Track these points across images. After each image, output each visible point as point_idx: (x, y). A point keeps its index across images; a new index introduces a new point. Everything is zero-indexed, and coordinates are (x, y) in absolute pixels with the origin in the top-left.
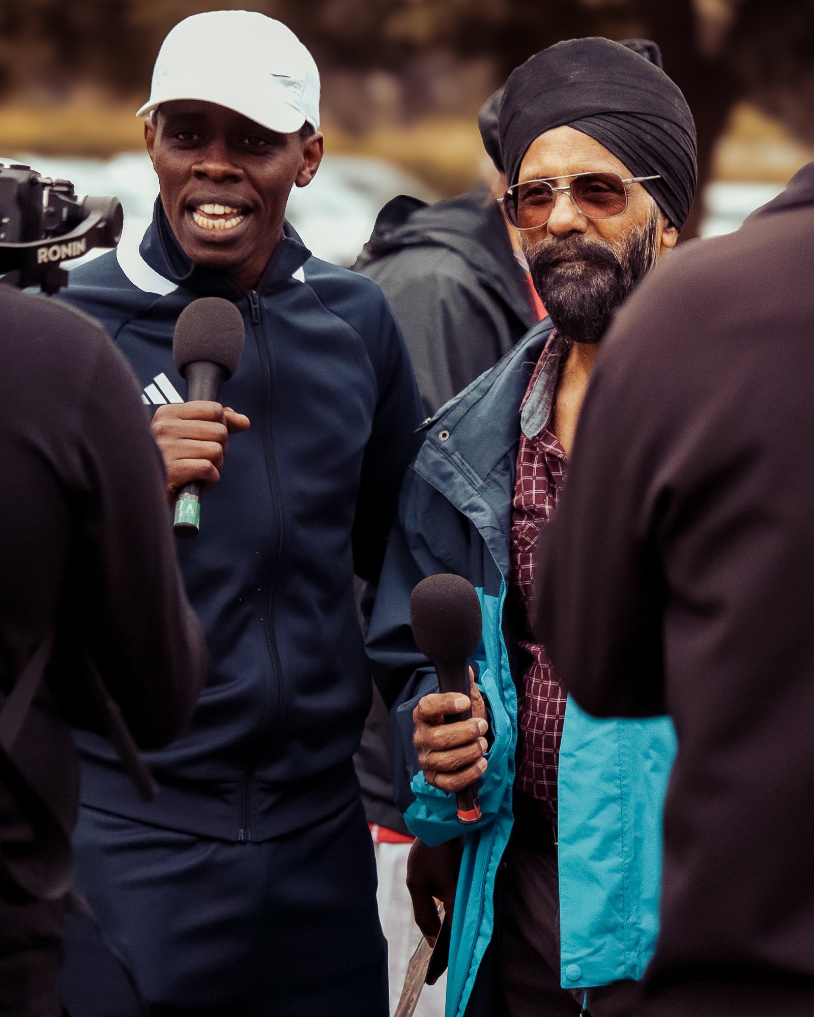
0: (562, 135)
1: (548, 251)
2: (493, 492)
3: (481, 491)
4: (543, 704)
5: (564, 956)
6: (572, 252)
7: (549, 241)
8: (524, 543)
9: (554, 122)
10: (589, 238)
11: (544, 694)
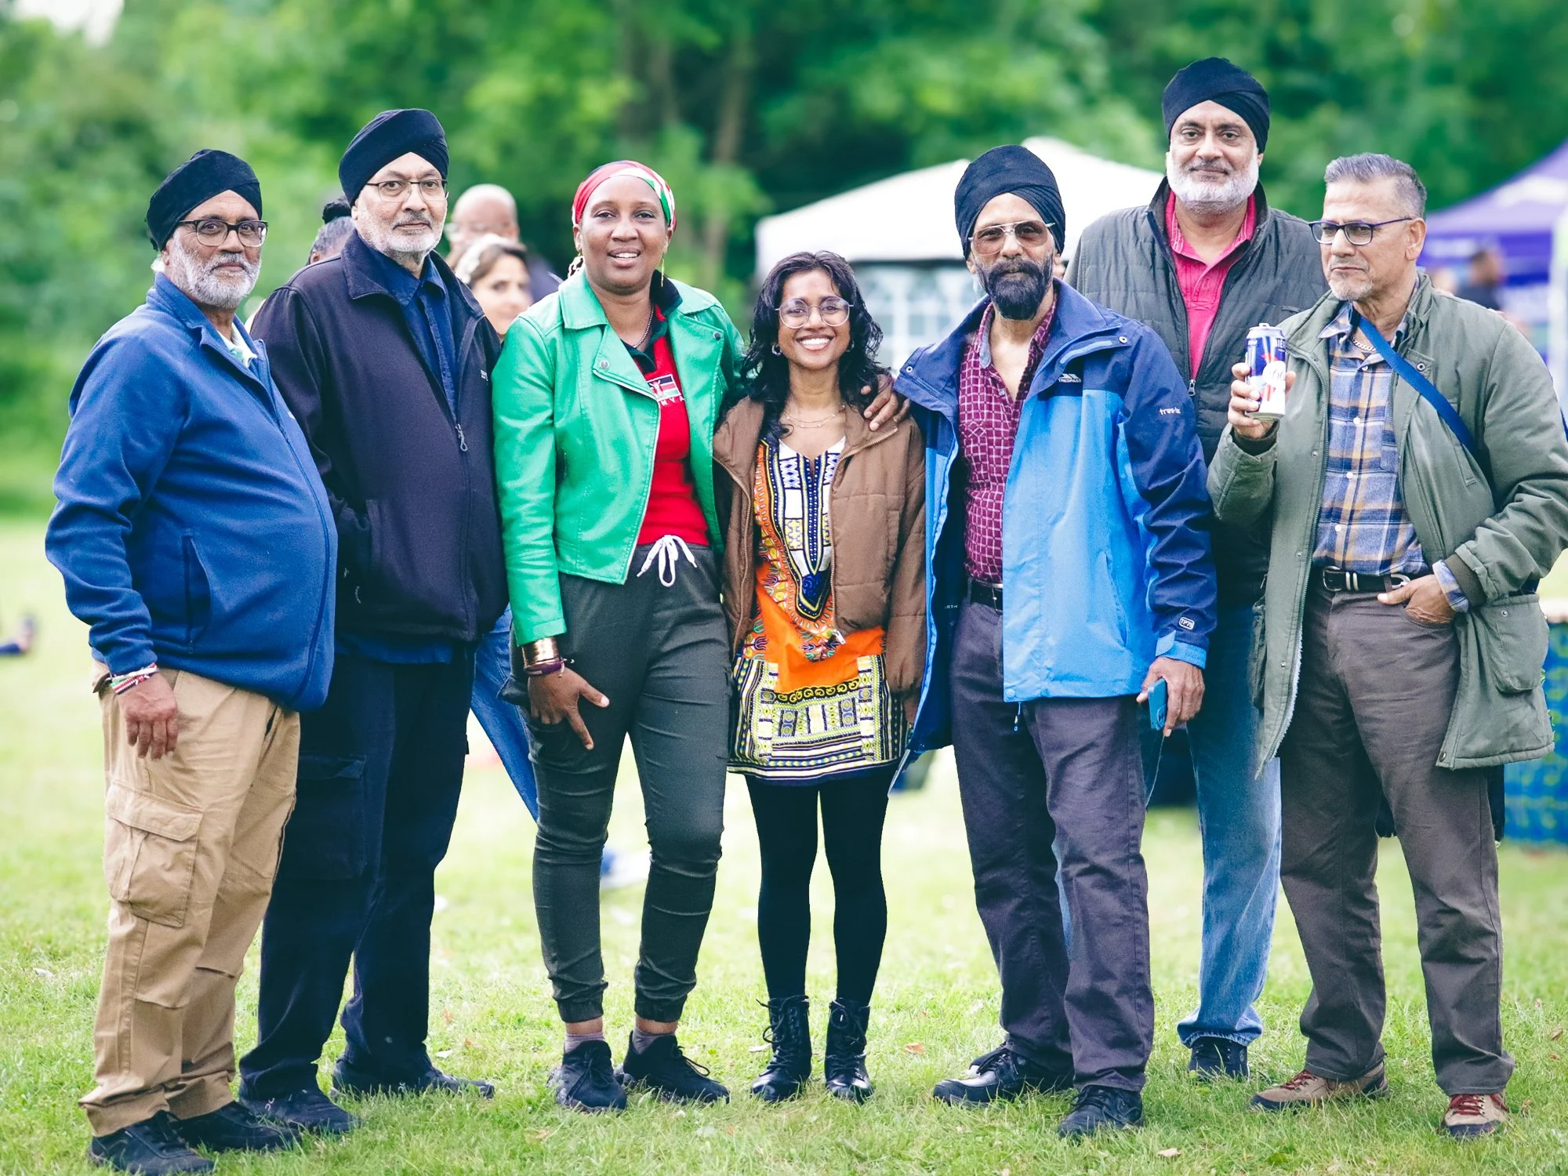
0: (1007, 198)
1: (1001, 266)
2: (948, 397)
3: (940, 398)
4: (984, 530)
5: (1006, 684)
6: (1016, 267)
7: (1001, 260)
8: (968, 433)
9: (1002, 190)
10: (1025, 258)
11: (984, 524)
